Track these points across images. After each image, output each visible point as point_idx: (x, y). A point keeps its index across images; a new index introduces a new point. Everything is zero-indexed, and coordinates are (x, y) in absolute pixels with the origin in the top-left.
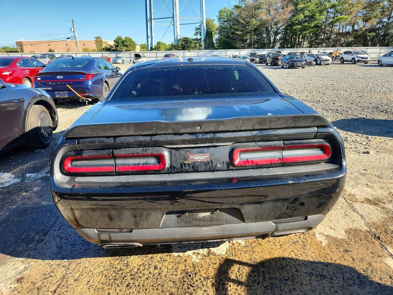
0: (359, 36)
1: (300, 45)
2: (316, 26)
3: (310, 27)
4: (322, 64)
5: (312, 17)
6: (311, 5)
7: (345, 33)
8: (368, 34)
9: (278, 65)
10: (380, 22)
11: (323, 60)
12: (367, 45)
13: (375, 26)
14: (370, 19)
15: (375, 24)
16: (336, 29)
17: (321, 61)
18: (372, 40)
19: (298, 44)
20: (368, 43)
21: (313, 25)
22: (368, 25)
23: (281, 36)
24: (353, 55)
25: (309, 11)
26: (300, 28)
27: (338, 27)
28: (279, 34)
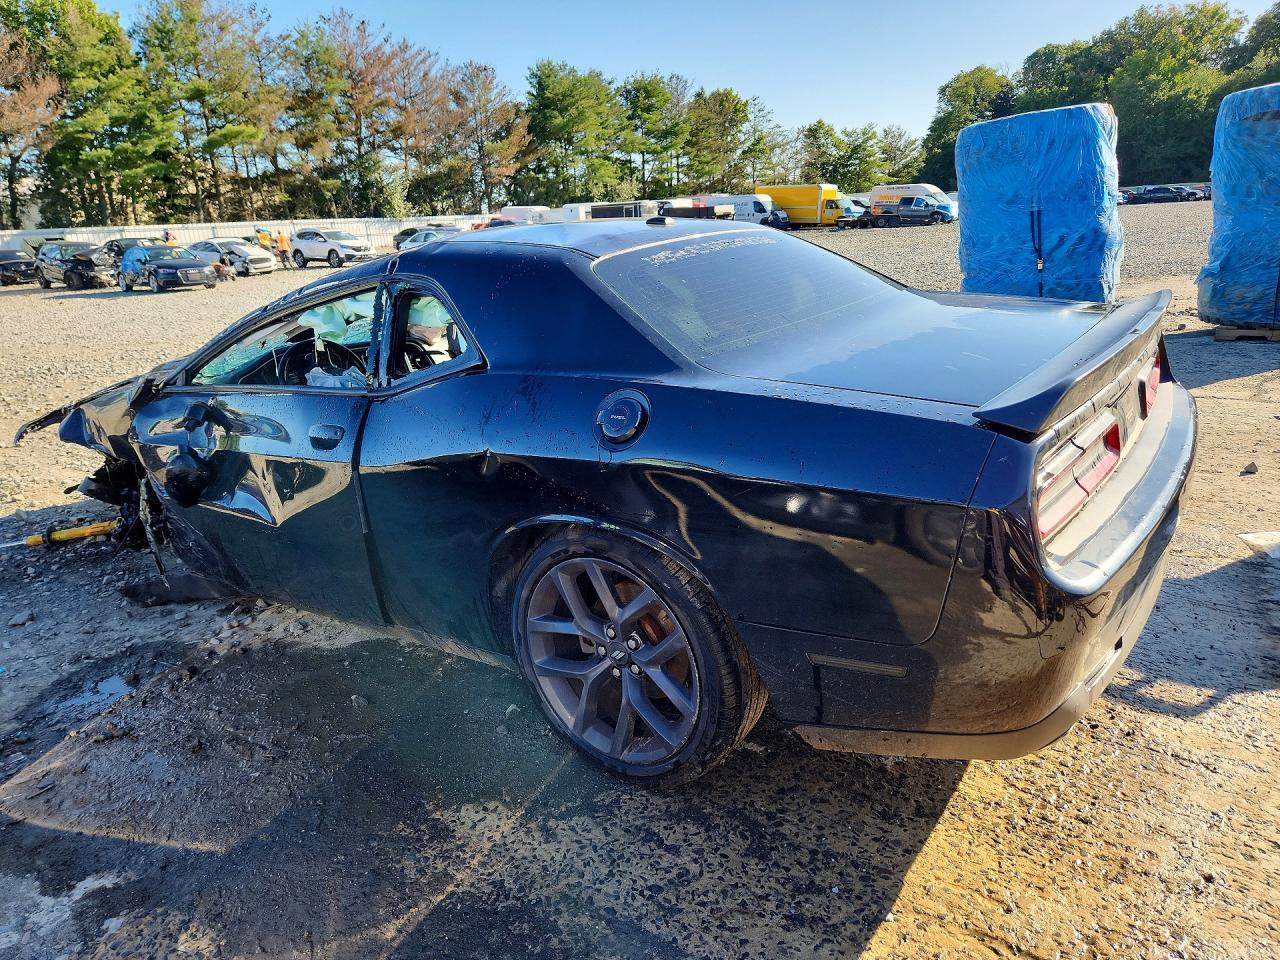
0: (301, 188)
1: (119, 214)
2: (162, 154)
3: (142, 156)
4: (252, 271)
5: (138, 124)
6: (122, 84)
7: (256, 178)
8: (322, 182)
9: (102, 285)
10: (340, 151)
11: (252, 261)
12: (330, 215)
13: (332, 161)
14: (315, 140)
15: (329, 155)
16: (225, 165)
17: (245, 262)
18: (337, 198)
19: (115, 213)
20: (329, 210)
21: (150, 150)
22: (313, 159)
23: (37, 183)
24: (326, 241)
25: (119, 101)
26: (108, 158)
27: (230, 161)
28: (25, 174)
